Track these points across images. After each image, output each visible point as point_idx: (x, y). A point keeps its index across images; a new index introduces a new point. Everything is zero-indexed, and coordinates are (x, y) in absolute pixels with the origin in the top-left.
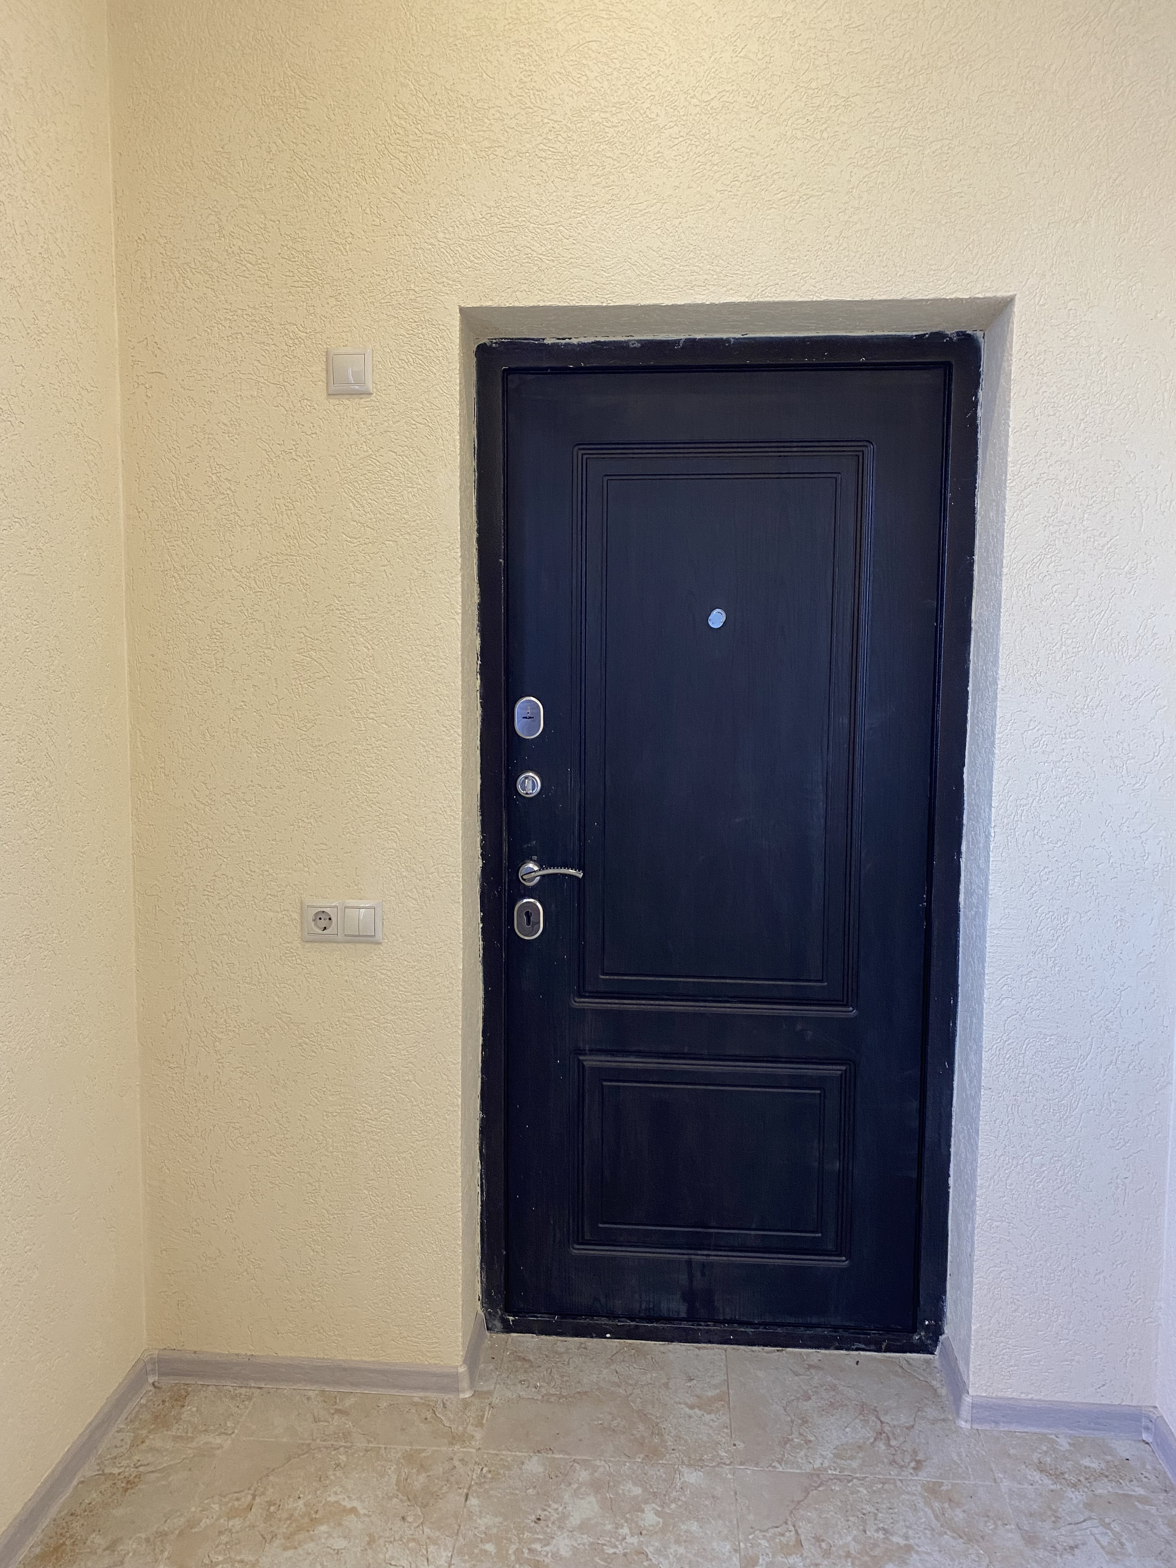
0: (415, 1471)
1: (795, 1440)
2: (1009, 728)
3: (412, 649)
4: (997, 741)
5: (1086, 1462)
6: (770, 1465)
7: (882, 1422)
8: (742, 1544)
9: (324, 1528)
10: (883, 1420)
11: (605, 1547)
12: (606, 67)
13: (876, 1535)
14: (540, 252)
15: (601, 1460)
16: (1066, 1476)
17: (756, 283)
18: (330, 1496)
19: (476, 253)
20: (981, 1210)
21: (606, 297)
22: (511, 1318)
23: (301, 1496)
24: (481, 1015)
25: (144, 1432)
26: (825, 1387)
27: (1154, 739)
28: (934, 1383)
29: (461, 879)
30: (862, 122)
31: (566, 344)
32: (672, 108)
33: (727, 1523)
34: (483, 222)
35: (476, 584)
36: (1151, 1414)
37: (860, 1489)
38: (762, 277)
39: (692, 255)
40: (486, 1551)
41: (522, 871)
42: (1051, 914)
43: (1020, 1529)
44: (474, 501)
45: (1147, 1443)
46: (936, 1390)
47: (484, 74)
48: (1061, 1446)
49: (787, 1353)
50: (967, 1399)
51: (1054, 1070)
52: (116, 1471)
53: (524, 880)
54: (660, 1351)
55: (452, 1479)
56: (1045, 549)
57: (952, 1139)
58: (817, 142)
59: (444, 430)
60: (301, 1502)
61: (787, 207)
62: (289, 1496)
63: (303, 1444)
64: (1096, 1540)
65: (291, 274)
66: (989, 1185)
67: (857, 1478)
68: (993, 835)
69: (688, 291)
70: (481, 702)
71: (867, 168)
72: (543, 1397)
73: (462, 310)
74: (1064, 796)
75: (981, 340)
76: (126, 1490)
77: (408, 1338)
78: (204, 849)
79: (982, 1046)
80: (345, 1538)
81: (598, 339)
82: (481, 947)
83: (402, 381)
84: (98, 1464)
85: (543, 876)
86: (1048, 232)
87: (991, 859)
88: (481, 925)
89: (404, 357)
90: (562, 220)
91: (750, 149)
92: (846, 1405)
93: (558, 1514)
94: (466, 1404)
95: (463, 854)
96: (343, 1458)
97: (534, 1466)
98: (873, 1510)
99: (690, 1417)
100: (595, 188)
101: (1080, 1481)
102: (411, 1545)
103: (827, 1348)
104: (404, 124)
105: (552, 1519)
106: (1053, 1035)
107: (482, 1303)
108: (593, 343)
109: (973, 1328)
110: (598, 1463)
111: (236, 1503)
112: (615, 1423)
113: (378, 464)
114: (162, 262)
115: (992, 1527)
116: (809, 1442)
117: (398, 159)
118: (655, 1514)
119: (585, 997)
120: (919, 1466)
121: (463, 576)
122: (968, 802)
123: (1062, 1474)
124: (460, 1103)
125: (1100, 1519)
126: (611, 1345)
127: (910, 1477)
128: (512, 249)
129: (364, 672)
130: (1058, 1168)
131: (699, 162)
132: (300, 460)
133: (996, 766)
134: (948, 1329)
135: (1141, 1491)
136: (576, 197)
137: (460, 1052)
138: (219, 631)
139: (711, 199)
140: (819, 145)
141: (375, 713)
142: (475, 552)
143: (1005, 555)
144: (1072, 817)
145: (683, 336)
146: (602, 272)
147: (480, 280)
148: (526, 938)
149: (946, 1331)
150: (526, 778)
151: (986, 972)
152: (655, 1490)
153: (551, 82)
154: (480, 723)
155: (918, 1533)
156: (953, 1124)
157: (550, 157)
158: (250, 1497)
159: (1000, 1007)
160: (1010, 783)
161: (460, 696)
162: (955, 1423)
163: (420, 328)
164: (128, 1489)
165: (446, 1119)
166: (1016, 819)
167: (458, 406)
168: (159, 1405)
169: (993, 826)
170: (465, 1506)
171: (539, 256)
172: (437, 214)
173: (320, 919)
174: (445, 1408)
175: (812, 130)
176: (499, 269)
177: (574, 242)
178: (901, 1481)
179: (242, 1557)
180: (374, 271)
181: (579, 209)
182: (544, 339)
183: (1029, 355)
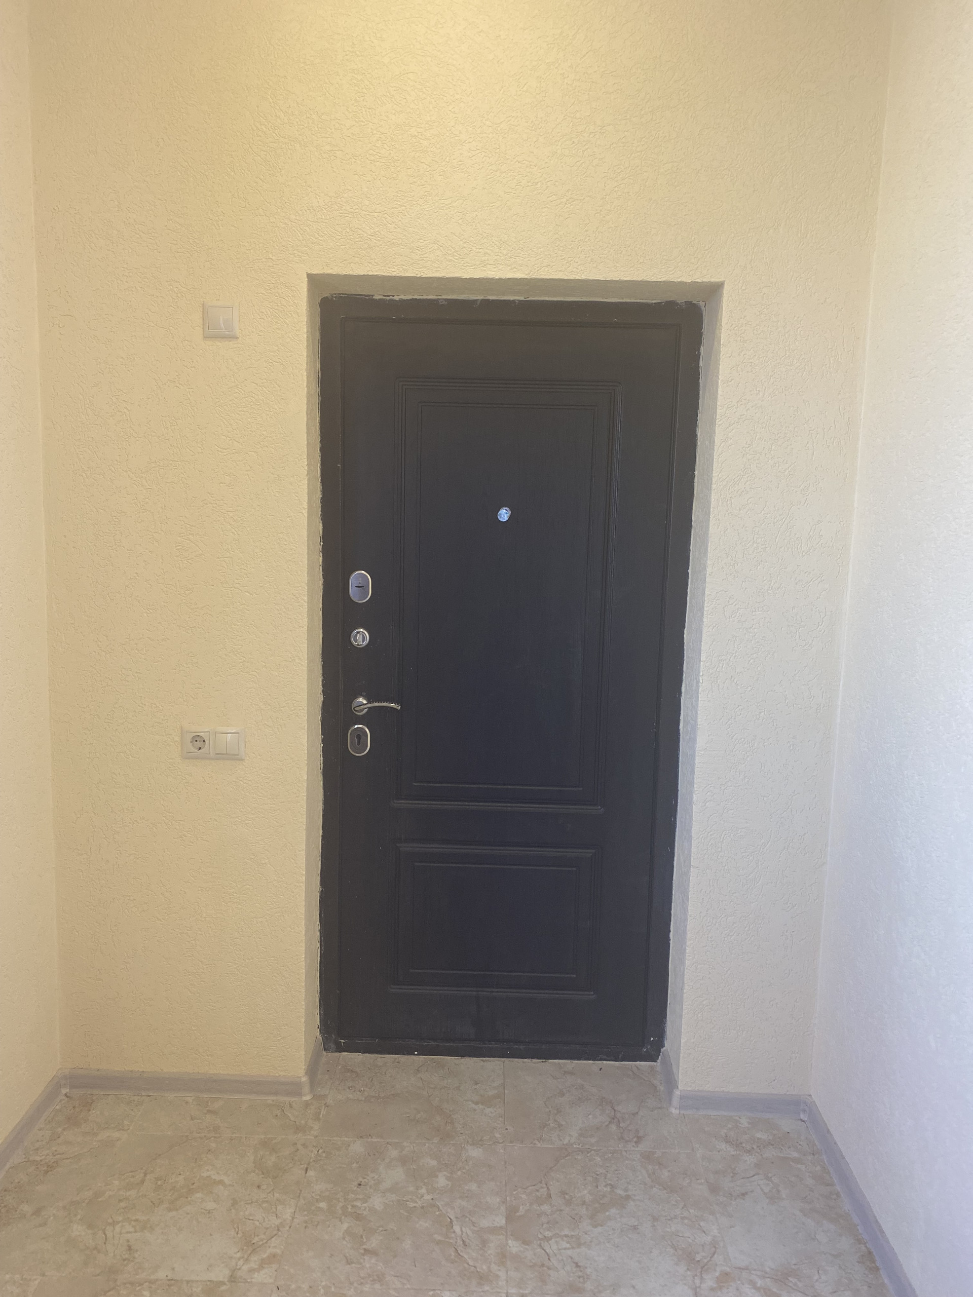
0: (268, 1153)
1: (551, 1125)
2: (714, 603)
3: (269, 535)
4: (705, 613)
5: (759, 1135)
6: (532, 1143)
7: (615, 1110)
8: (508, 1198)
9: (199, 1195)
10: (616, 1109)
11: (407, 1203)
12: (421, 94)
13: (605, 1189)
14: (370, 233)
15: (407, 1142)
16: (744, 1145)
17: (533, 264)
18: (203, 1172)
19: (320, 232)
20: (689, 956)
21: (420, 270)
22: (343, 1041)
23: (182, 1173)
24: (321, 813)
25: (60, 1130)
26: (575, 1087)
27: (819, 613)
28: (655, 1082)
29: (306, 712)
30: (614, 145)
31: (391, 300)
32: (470, 127)
33: (498, 1184)
34: (325, 209)
35: (319, 483)
36: (807, 1100)
37: (596, 1158)
38: (538, 260)
39: (485, 240)
40: (319, 1208)
41: (355, 704)
42: (743, 740)
43: (707, 1182)
44: (318, 419)
45: (804, 1121)
46: (656, 1087)
47: (327, 93)
48: (742, 1124)
49: (549, 1063)
50: (677, 1093)
51: (744, 854)
52: (38, 1158)
53: (355, 711)
54: (455, 1064)
55: (296, 1158)
56: (743, 471)
57: (673, 904)
58: (580, 159)
59: (295, 368)
60: (181, 1177)
61: (557, 207)
62: (173, 1173)
63: (182, 1136)
64: (761, 1188)
65: (175, 242)
66: (696, 938)
67: (594, 1150)
68: (701, 681)
69: (482, 268)
70: (323, 574)
71: (617, 181)
72: (365, 1098)
73: (310, 276)
74: (754, 654)
75: (703, 308)
76: (46, 1172)
77: (264, 1057)
78: (105, 687)
79: (691, 836)
80: (215, 1202)
81: (415, 297)
82: (322, 762)
83: (262, 329)
84: (24, 1154)
85: (370, 708)
86: (749, 235)
87: (700, 699)
88: (322, 745)
89: (264, 311)
90: (386, 209)
91: (530, 162)
92: (590, 1099)
93: (374, 1181)
94: (307, 1105)
95: (308, 692)
96: (214, 1145)
97: (358, 1147)
98: (604, 1171)
99: (475, 1110)
100: (412, 186)
101: (753, 1148)
102: (265, 1205)
103: (579, 1059)
104: (265, 129)
105: (370, 1184)
106: (743, 828)
107: (320, 1030)
108: (411, 300)
109: (683, 1041)
110: (405, 1144)
111: (132, 1180)
112: (418, 1116)
113: (243, 392)
114: (73, 228)
115: (687, 1182)
116: (560, 1126)
117: (260, 156)
118: (446, 1179)
119: (402, 799)
120: (639, 1140)
121: (309, 480)
122: (687, 656)
123: (741, 1143)
124: (304, 880)
125: (765, 1174)
126: (418, 1060)
127: (633, 1149)
128: (348, 230)
129: (231, 552)
130: (745, 925)
131: (491, 170)
132: (182, 387)
133: (704, 631)
134: (667, 1044)
135: (796, 1155)
136: (397, 192)
137: (305, 842)
138: (118, 519)
139: (500, 199)
140: (581, 162)
141: (239, 584)
142: (319, 458)
143: (714, 475)
144: (759, 669)
145: (480, 297)
146: (417, 251)
147: (323, 253)
148: (357, 755)
149: (666, 1045)
150: (358, 633)
151: (695, 782)
152: (447, 1162)
153: (379, 101)
154: (322, 590)
155: (635, 1187)
156: (673, 893)
157: (378, 160)
158: (142, 1175)
159: (704, 807)
160: (714, 643)
161: (306, 572)
162: (668, 1110)
163: (276, 289)
164: (48, 1172)
165: (293, 892)
166: (718, 670)
167: (306, 350)
168: (70, 1110)
169: (701, 675)
170: (305, 1177)
171: (369, 237)
172: (290, 201)
173: (196, 741)
174: (292, 1107)
175: (576, 150)
176: (338, 245)
177: (396, 226)
178: (626, 1151)
179: (137, 1217)
180: (241, 243)
181: (400, 202)
182: (373, 296)
183: (734, 326)
